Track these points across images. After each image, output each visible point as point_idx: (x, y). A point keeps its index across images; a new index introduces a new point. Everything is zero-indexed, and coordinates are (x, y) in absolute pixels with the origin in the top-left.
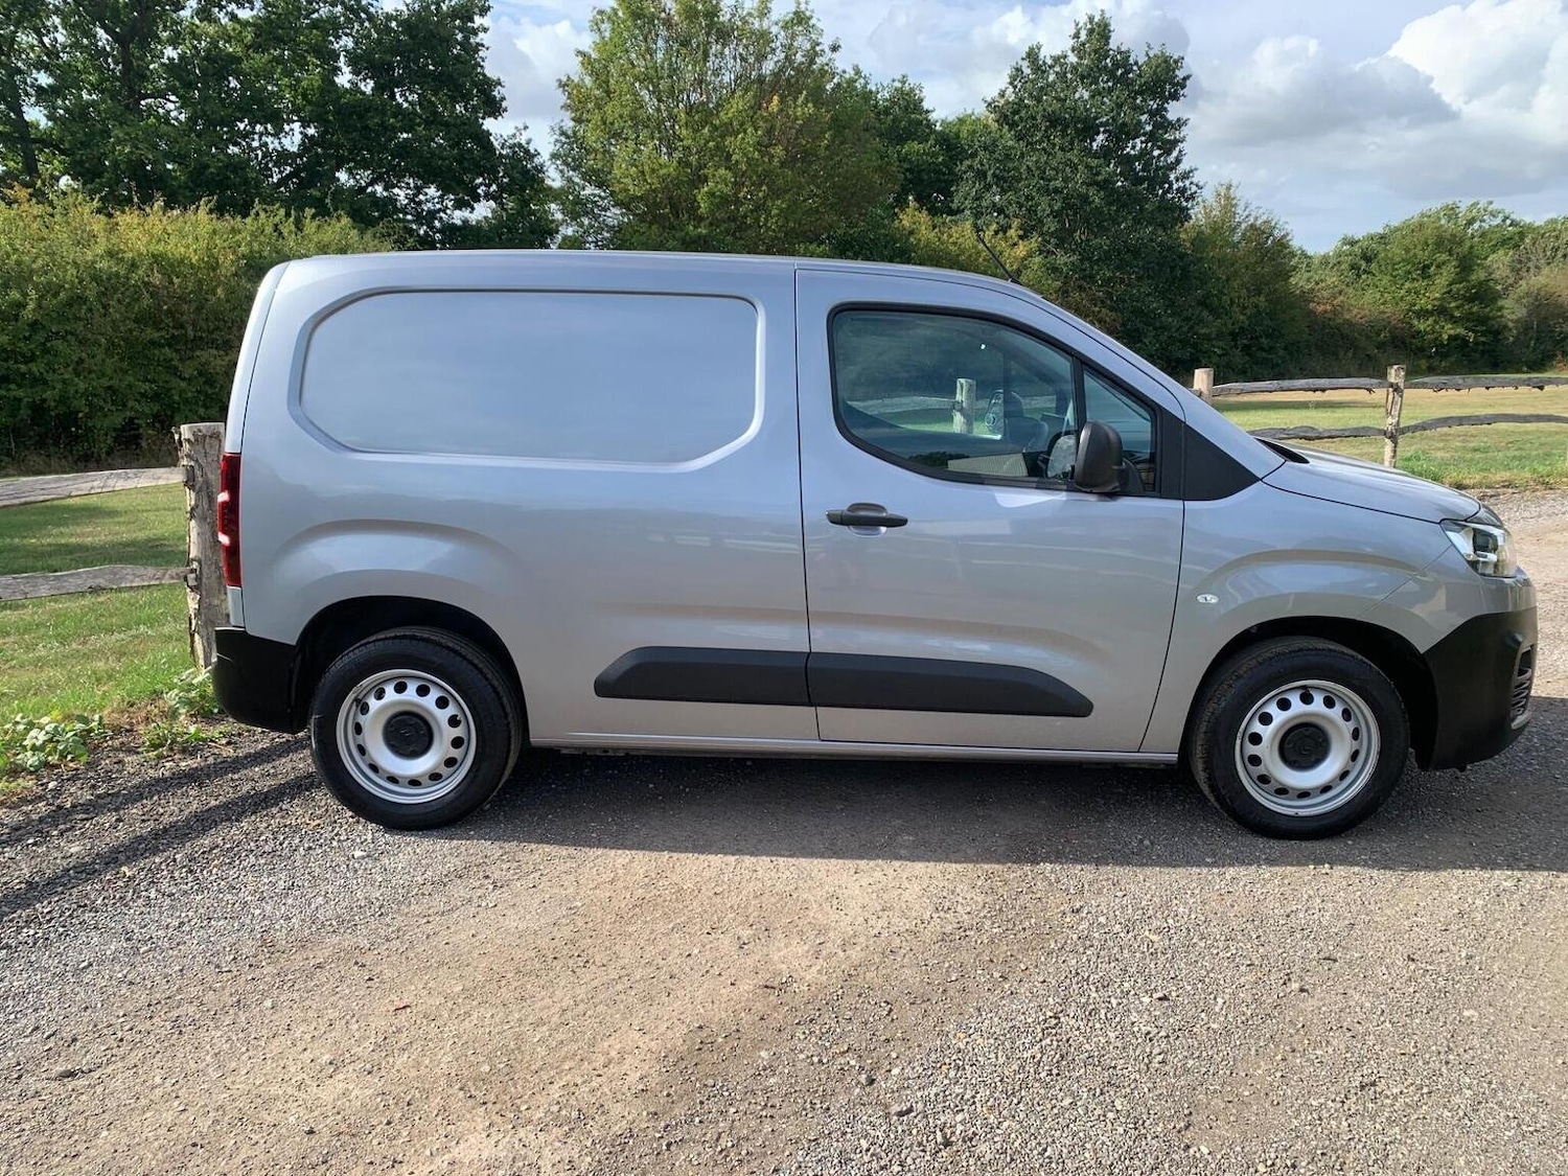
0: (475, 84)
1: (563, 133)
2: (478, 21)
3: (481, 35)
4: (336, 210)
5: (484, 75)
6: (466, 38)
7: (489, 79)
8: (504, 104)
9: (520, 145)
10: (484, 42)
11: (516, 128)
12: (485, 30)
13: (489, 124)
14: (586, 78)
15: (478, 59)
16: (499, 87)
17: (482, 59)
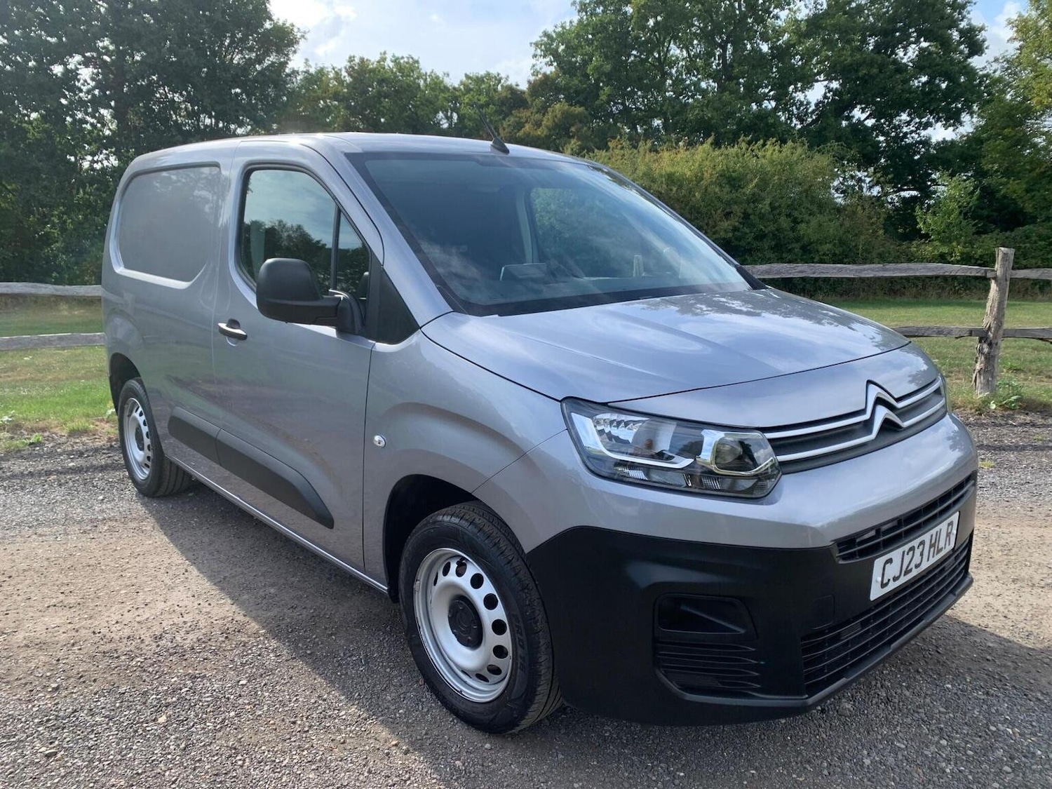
0: (961, 32)
1: (1008, 61)
4: (799, 138)
5: (970, 24)
7: (974, 27)
8: (986, 44)
9: (987, 76)
11: (987, 61)
13: (976, 62)
14: (1034, 13)
15: (965, 13)
16: (983, 32)
17: (969, 13)
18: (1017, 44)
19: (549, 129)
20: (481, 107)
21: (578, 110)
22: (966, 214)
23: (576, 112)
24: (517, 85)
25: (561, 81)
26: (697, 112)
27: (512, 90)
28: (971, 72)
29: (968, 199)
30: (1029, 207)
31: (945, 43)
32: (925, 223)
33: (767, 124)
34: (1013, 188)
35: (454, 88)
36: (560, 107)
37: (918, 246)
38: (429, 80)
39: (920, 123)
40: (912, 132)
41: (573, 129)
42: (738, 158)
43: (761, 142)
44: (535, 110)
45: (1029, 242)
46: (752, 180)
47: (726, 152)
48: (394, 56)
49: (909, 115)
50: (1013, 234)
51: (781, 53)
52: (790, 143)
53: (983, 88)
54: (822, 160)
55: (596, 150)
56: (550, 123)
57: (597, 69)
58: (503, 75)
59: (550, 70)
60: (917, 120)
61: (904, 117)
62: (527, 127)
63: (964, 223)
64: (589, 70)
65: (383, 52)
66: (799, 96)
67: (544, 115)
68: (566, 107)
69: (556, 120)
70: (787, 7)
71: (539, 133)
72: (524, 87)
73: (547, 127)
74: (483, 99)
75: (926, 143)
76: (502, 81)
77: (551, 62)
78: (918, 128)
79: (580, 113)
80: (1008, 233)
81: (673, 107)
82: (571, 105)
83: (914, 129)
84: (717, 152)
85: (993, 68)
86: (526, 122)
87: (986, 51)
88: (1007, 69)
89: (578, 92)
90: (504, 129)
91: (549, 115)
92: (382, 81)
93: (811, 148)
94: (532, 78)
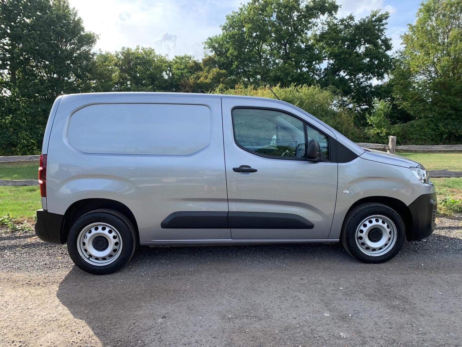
0: (382, 41)
1: (401, 53)
2: (384, 22)
3: (385, 25)
4: (317, 84)
5: (385, 38)
6: (379, 27)
7: (387, 39)
8: (392, 46)
9: (394, 58)
10: (386, 28)
11: (393, 53)
12: (387, 24)
13: (389, 53)
14: (410, 33)
15: (383, 33)
16: (391, 41)
17: (385, 33)
18: (404, 46)
19: (211, 79)
20: (182, 70)
21: (224, 71)
22: (387, 116)
23: (223, 72)
24: (198, 60)
25: (216, 59)
26: (274, 73)
27: (195, 62)
28: (387, 57)
29: (387, 110)
30: (412, 113)
31: (376, 45)
32: (370, 120)
33: (304, 78)
34: (405, 105)
35: (170, 62)
36: (215, 70)
37: (368, 129)
38: (158, 58)
39: (367, 78)
40: (364, 81)
41: (221, 80)
42: (291, 92)
43: (301, 85)
44: (205, 71)
45: (413, 128)
46: (296, 102)
47: (286, 90)
48: (142, 47)
49: (363, 74)
50: (406, 124)
51: (310, 48)
52: (312, 86)
53: (392, 64)
54: (326, 93)
55: (229, 89)
56: (211, 77)
57: (231, 54)
58: (192, 56)
59: (212, 54)
60: (366, 76)
61: (361, 75)
62: (202, 78)
63: (386, 120)
64: (228, 55)
65: (138, 45)
66: (317, 66)
67: (209, 73)
68: (218, 70)
69: (214, 76)
70: (310, 29)
71: (207, 81)
72: (201, 61)
73: (210, 78)
74: (182, 67)
75: (370, 86)
76: (192, 58)
77: (212, 51)
78: (366, 80)
79: (224, 73)
80: (404, 124)
81: (264, 71)
82: (221, 69)
83: (365, 80)
84: (282, 90)
85: (396, 56)
86: (201, 76)
87: (392, 49)
88: (401, 56)
89: (223, 64)
90: (191, 79)
91: (211, 74)
92: (137, 58)
93: (321, 88)
94: (204, 58)
